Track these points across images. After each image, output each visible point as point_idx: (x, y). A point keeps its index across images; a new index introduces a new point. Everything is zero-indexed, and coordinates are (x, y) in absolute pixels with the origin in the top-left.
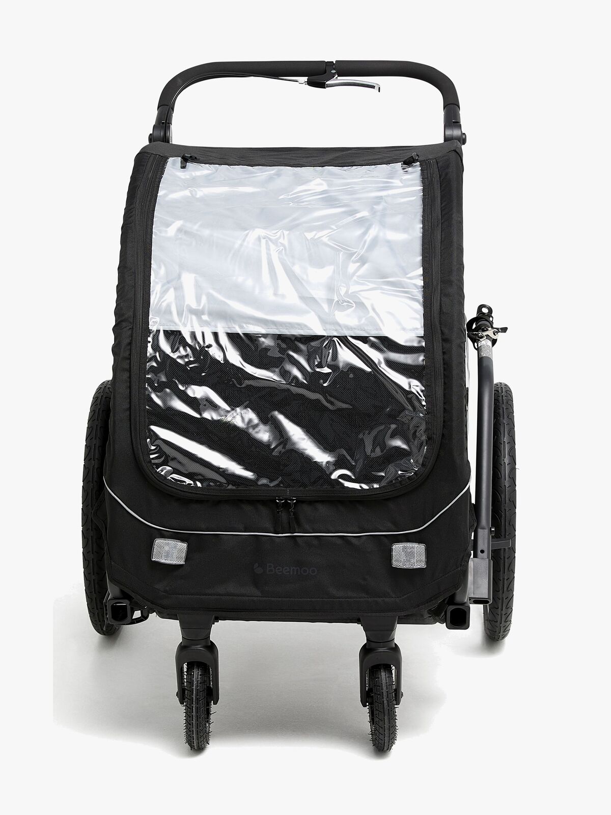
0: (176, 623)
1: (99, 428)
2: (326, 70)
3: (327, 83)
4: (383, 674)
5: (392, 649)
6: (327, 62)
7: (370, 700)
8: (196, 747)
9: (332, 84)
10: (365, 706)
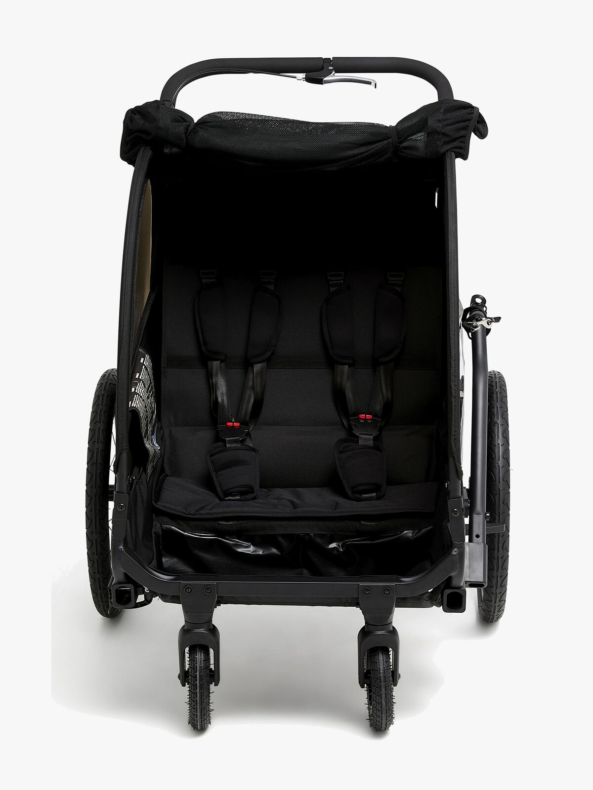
0: (179, 607)
1: (103, 413)
2: (323, 67)
3: (325, 79)
4: (381, 657)
5: (390, 632)
6: (325, 58)
7: (368, 681)
8: (199, 727)
9: (330, 80)
10: (363, 687)
